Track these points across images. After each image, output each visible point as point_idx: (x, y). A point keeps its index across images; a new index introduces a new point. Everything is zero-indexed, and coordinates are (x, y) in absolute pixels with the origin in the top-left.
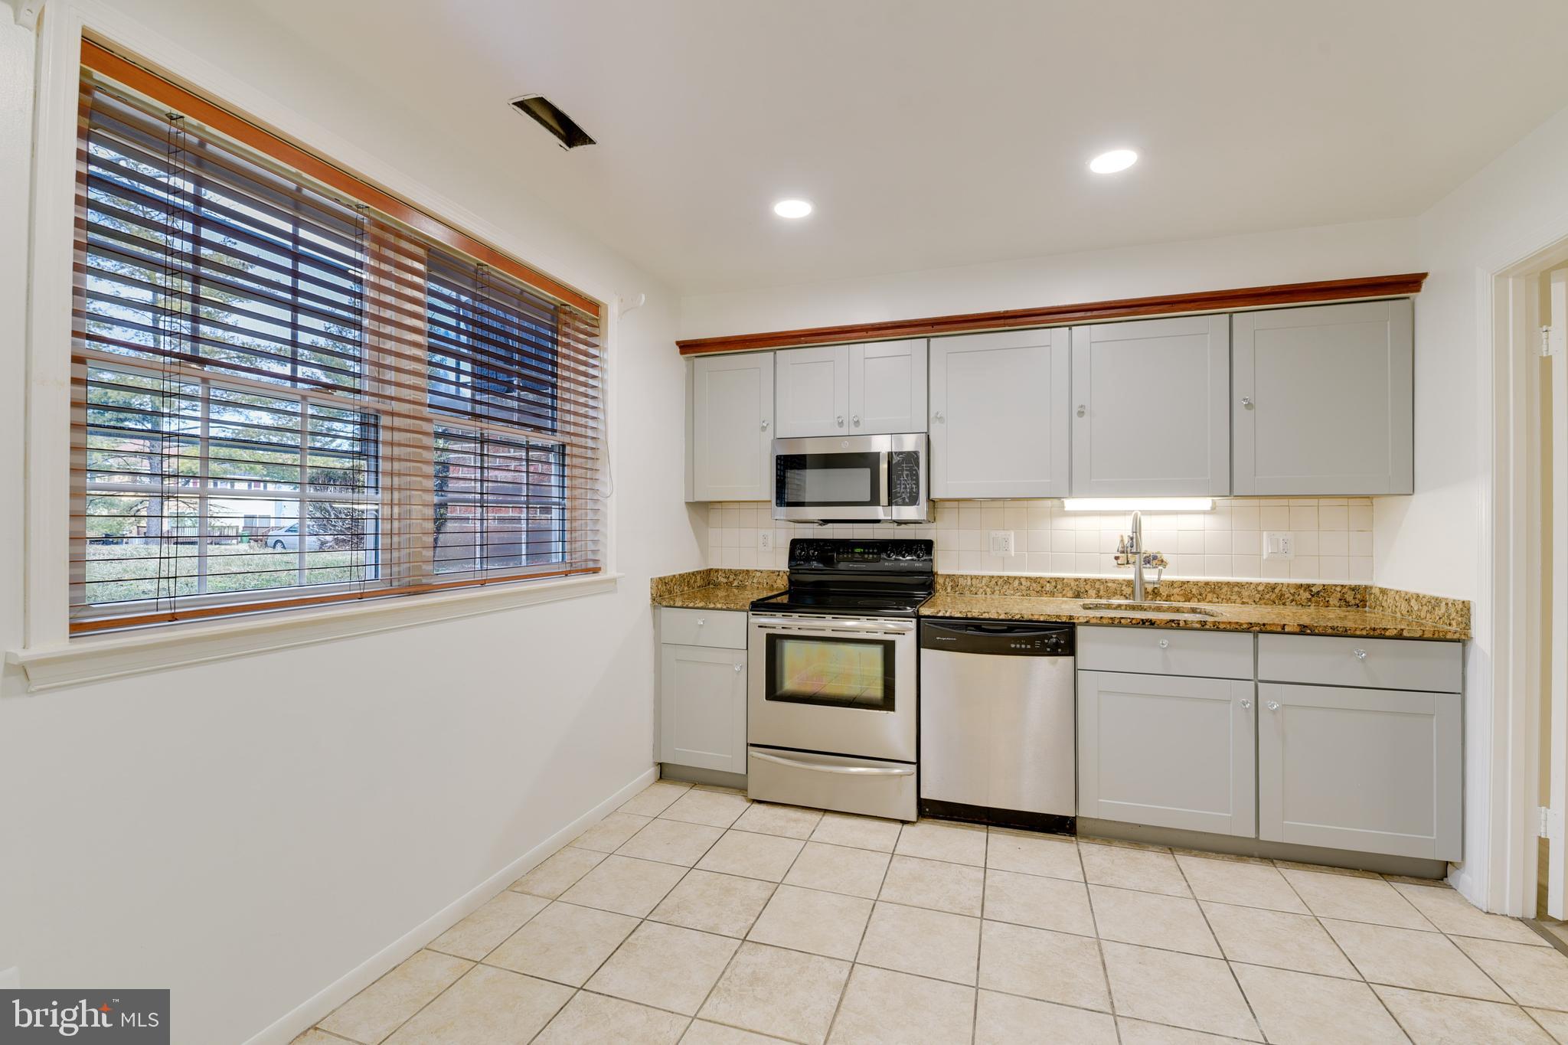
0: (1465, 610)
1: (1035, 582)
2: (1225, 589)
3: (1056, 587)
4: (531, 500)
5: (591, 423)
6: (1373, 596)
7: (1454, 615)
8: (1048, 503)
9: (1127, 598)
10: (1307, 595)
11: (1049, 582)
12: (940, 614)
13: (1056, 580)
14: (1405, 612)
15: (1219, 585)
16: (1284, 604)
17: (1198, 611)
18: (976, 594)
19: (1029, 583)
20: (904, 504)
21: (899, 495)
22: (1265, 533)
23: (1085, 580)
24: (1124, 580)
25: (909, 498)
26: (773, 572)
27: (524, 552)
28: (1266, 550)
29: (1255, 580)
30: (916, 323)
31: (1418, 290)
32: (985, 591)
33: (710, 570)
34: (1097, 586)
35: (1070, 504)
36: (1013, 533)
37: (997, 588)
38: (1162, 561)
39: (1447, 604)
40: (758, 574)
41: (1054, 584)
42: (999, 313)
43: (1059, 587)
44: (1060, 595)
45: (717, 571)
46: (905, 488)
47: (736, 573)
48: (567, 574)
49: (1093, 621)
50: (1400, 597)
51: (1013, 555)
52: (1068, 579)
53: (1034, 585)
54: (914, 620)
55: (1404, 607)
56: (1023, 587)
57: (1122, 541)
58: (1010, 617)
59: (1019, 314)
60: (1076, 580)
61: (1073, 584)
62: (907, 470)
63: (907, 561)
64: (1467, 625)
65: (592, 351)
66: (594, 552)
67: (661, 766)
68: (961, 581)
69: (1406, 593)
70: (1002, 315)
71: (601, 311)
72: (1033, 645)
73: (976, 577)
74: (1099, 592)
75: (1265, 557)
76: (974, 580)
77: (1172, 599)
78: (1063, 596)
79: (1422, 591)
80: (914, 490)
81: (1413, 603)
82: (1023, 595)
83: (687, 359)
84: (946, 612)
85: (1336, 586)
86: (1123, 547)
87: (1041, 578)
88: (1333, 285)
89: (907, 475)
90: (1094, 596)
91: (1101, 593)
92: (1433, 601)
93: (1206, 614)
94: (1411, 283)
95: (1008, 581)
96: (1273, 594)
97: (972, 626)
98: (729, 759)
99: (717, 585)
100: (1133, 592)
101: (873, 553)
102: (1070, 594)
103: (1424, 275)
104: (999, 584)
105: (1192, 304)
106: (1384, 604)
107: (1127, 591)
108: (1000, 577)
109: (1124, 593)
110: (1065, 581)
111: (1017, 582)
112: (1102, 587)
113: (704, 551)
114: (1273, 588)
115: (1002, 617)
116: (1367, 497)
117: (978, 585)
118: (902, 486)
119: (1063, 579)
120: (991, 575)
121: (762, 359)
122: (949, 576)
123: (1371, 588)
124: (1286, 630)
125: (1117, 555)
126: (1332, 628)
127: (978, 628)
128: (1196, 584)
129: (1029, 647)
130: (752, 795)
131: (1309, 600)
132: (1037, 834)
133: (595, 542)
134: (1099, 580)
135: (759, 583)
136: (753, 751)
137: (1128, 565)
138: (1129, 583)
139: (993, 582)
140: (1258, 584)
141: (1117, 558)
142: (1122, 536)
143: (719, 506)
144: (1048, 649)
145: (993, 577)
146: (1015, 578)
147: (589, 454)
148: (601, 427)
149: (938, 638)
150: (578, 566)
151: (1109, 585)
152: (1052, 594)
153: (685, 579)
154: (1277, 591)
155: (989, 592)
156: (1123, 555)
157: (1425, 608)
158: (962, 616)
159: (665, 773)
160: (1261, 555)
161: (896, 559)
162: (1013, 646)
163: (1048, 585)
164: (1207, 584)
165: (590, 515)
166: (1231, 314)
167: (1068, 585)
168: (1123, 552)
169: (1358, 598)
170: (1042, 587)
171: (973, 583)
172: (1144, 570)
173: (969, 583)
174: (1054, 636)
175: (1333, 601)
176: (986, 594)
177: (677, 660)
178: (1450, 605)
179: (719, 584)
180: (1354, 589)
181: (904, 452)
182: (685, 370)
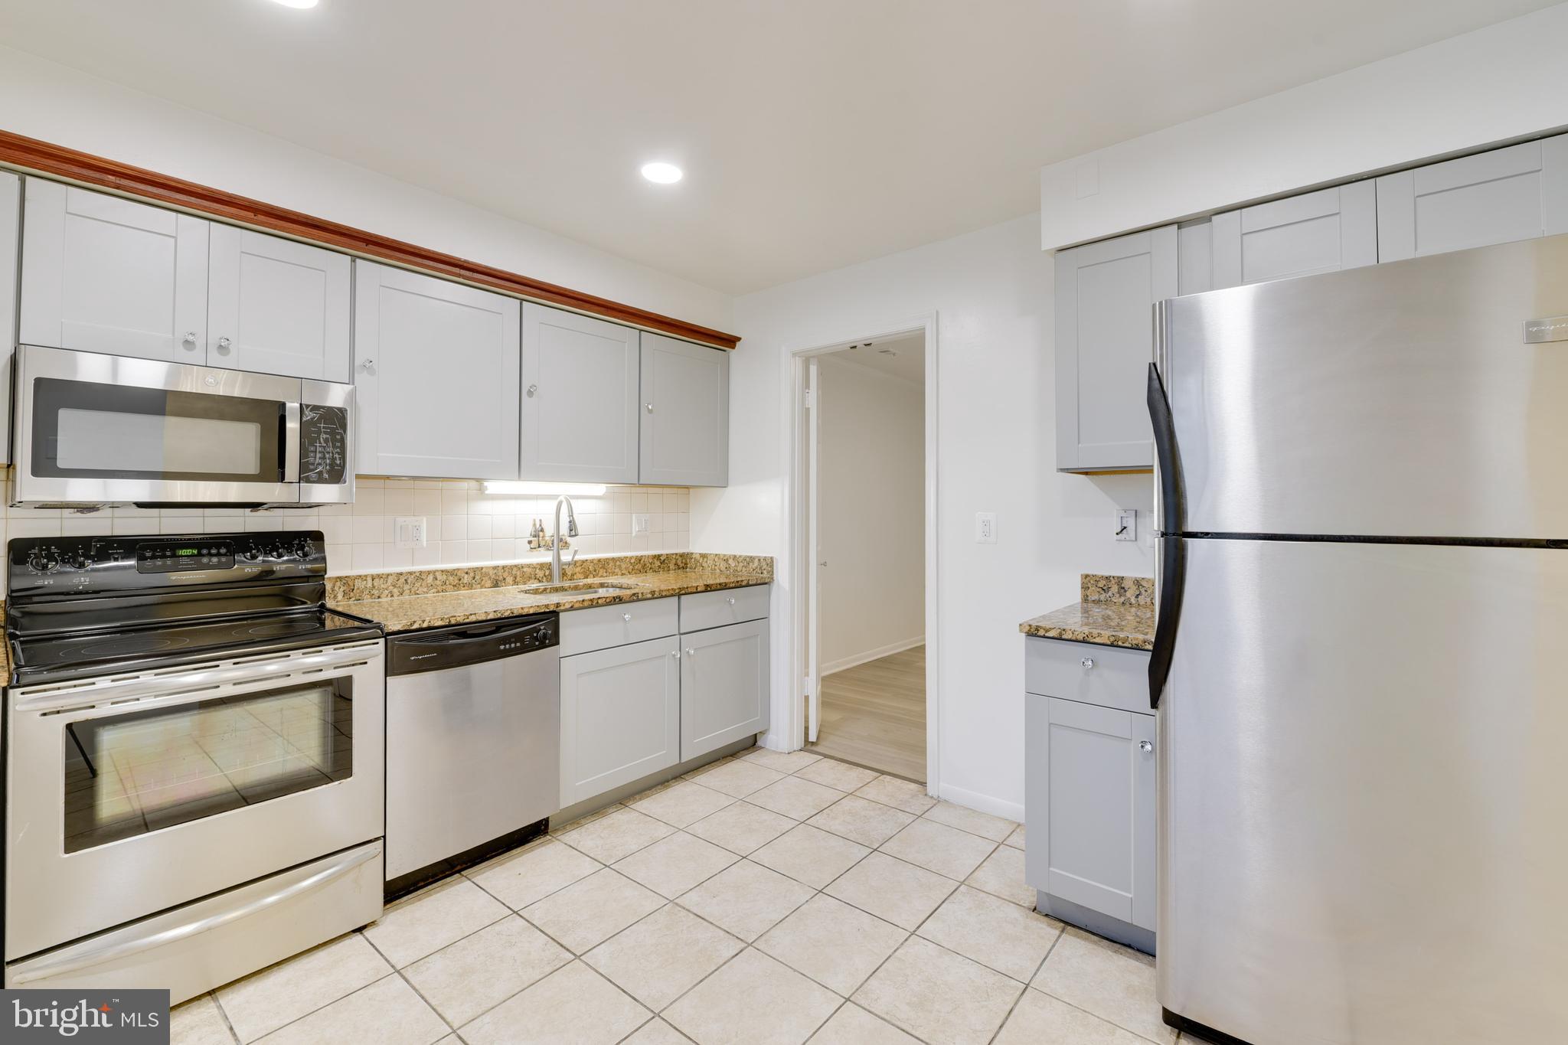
0: (770, 562)
1: (452, 575)
2: (611, 564)
3: (474, 578)
6: (693, 560)
7: (765, 567)
8: (465, 485)
9: (540, 581)
10: (658, 563)
11: (467, 573)
12: (416, 626)
13: (475, 570)
14: (723, 568)
15: (607, 561)
16: (646, 572)
17: (606, 585)
18: (379, 597)
19: (445, 577)
20: (320, 480)
21: (311, 467)
22: (634, 516)
23: (503, 567)
24: (538, 564)
25: (328, 472)
28: (635, 528)
29: (629, 554)
30: (346, 232)
31: (734, 348)
32: (391, 592)
34: (514, 572)
35: (492, 487)
36: (425, 519)
37: (407, 587)
38: (566, 543)
39: (759, 560)
41: (472, 574)
42: (459, 260)
43: (477, 577)
44: (479, 586)
46: (324, 458)
49: (576, 606)
50: (719, 558)
51: (425, 545)
52: (487, 568)
53: (451, 578)
54: (382, 641)
55: (723, 566)
56: (438, 582)
57: (535, 525)
58: (499, 615)
59: (480, 269)
60: (495, 568)
61: (491, 572)
62: (325, 433)
63: (281, 563)
64: (771, 573)
68: (358, 584)
69: (725, 555)
70: (462, 263)
72: (522, 642)
73: (379, 576)
74: (516, 578)
75: (634, 535)
76: (377, 580)
77: (575, 577)
78: (481, 587)
79: (738, 553)
80: (338, 462)
81: (731, 561)
82: (438, 592)
84: (424, 621)
85: (673, 554)
86: (535, 531)
87: (458, 569)
88: (702, 330)
89: (326, 441)
90: (511, 583)
91: (518, 579)
92: (748, 559)
93: (621, 588)
94: (730, 341)
95: (420, 576)
96: (640, 565)
97: (454, 634)
100: (551, 575)
101: (218, 554)
102: (489, 583)
103: (739, 339)
104: (409, 581)
105: (621, 314)
106: (704, 565)
107: (540, 574)
108: (411, 573)
109: (538, 576)
110: (484, 570)
111: (431, 577)
112: (518, 573)
114: (639, 559)
115: (491, 616)
116: (687, 487)
117: (382, 586)
118: (318, 455)
119: (482, 568)
120: (399, 571)
122: (340, 578)
123: (692, 554)
124: (699, 590)
125: (530, 539)
126: (720, 584)
127: (463, 634)
128: (592, 561)
129: (518, 644)
131: (659, 567)
132: (514, 852)
134: (516, 566)
137: (540, 549)
138: (549, 566)
139: (402, 580)
140: (631, 558)
141: (530, 542)
142: (534, 520)
144: (537, 643)
145: (401, 574)
146: (429, 572)
149: (413, 658)
151: (525, 570)
152: (470, 586)
154: (642, 562)
155: (396, 591)
156: (535, 538)
157: (741, 564)
158: (443, 624)
160: (631, 533)
161: (264, 561)
162: (502, 647)
163: (466, 576)
164: (599, 560)
166: (641, 330)
167: (487, 574)
168: (535, 536)
169: (682, 562)
170: (460, 580)
171: (375, 584)
172: (561, 552)
173: (370, 584)
174: (542, 628)
175: (672, 566)
176: (392, 596)
178: (762, 560)
180: (682, 555)
181: (323, 407)
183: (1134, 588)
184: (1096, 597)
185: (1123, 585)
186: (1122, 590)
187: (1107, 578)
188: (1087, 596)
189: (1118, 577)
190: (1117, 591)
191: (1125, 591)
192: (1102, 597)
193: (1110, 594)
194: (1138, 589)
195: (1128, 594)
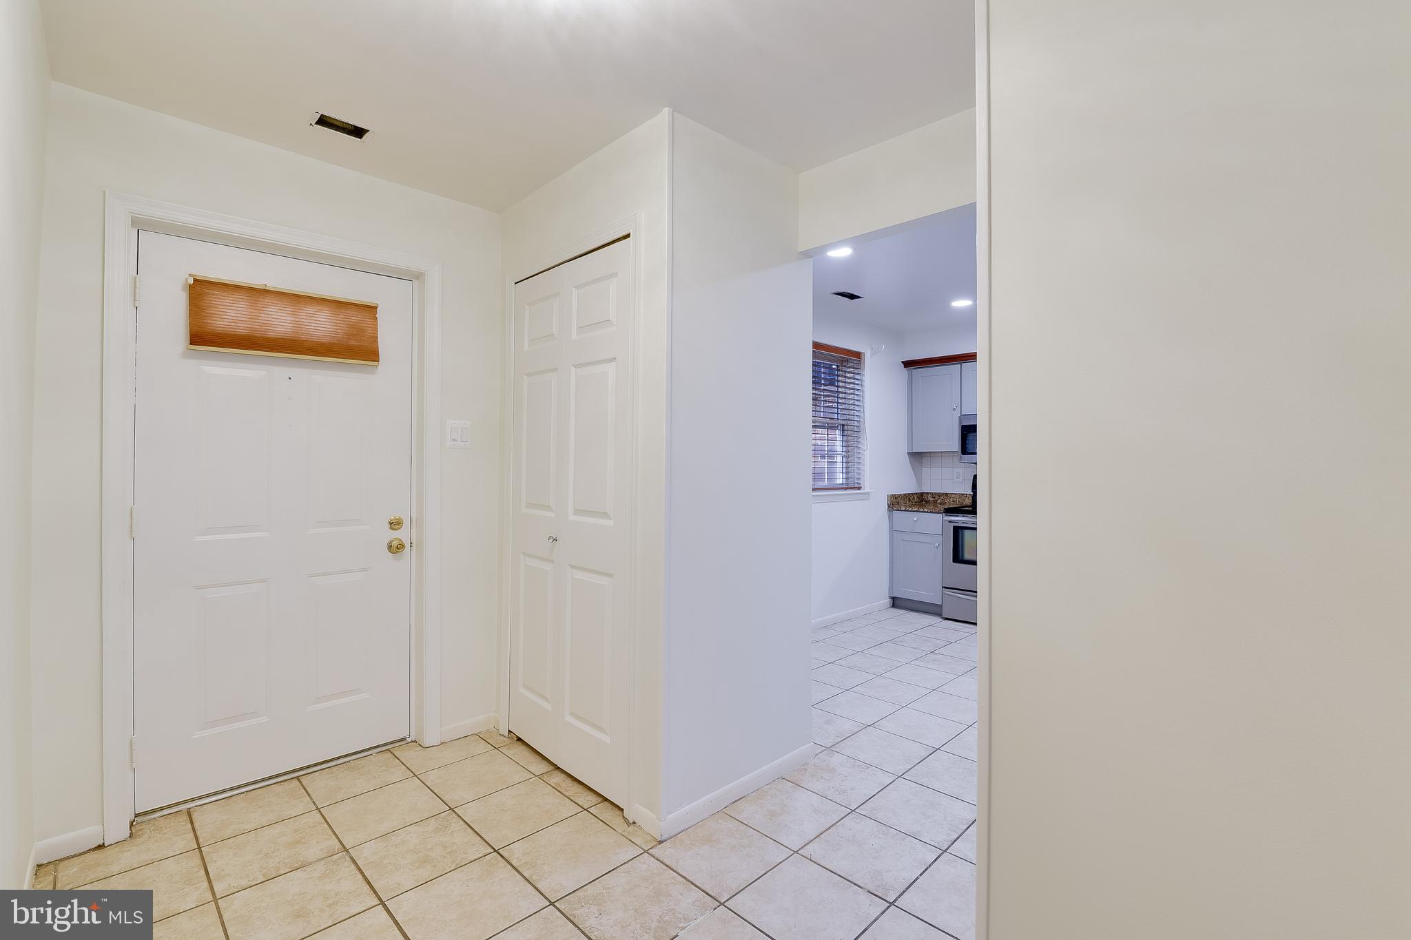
4: (830, 453)
5: (856, 413)
26: (963, 495)
27: (826, 477)
33: (923, 493)
40: (954, 496)
45: (927, 493)
47: (939, 495)
48: (845, 489)
65: (857, 377)
66: (858, 479)
67: (893, 599)
71: (862, 356)
83: (908, 370)
98: (931, 595)
99: (927, 502)
113: (919, 481)
121: (954, 368)
130: (944, 616)
133: (859, 474)
135: (954, 501)
136: (947, 592)
143: (928, 454)
147: (856, 429)
148: (862, 415)
150: (850, 486)
153: (908, 498)
159: (896, 603)
165: (856, 460)
177: (903, 540)
179: (929, 502)
182: (907, 377)
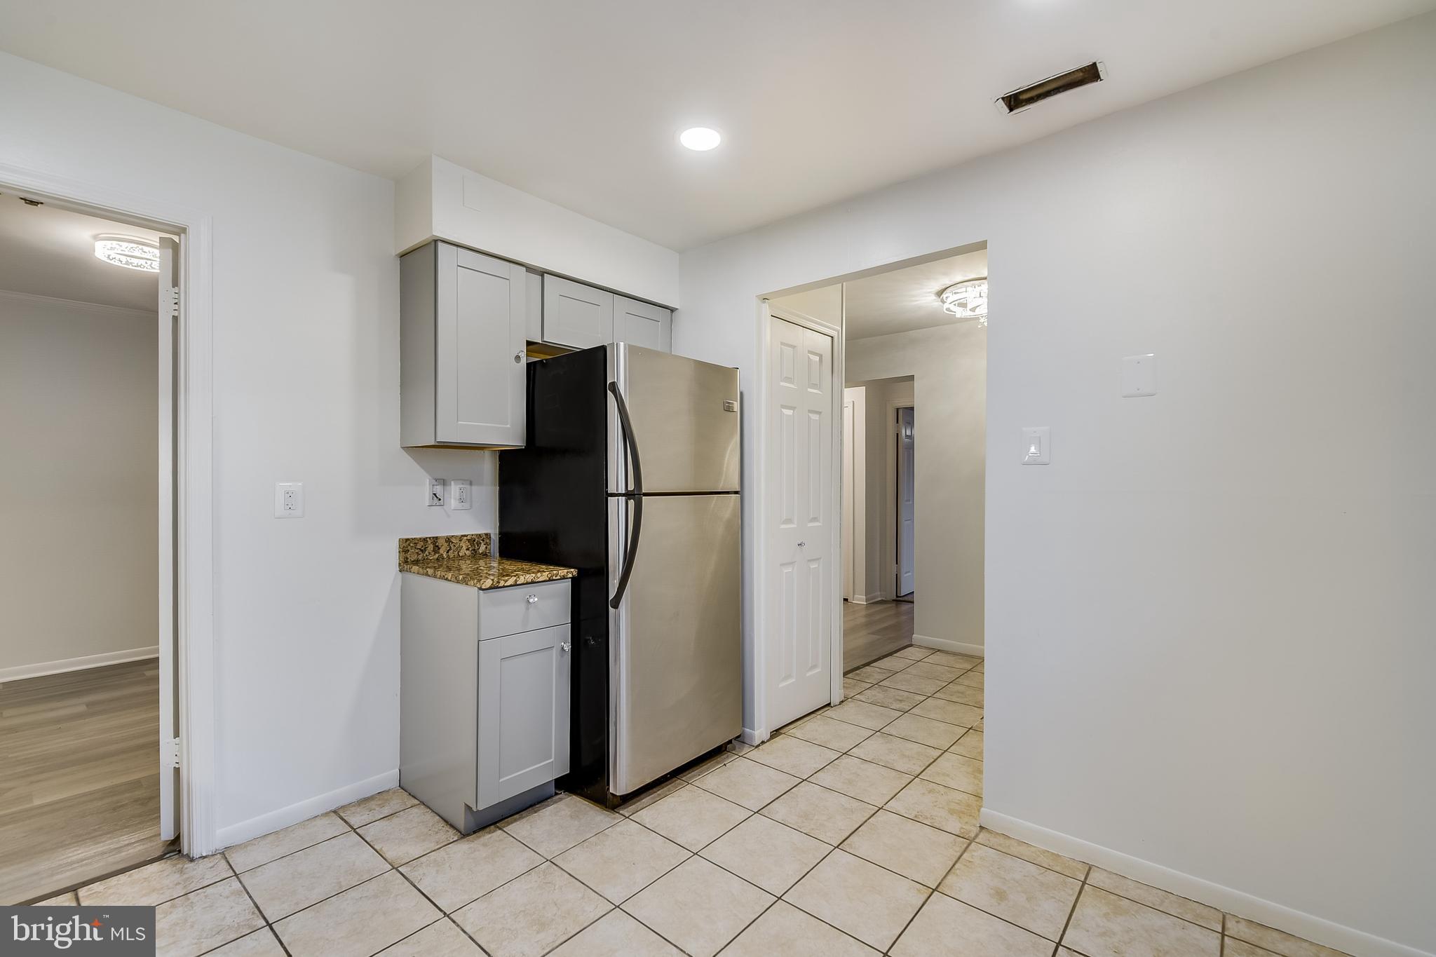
183: (446, 544)
184: (414, 557)
185: (437, 544)
186: (437, 549)
187: (425, 540)
188: (407, 558)
189: (433, 538)
190: (432, 549)
191: (439, 549)
192: (420, 557)
193: (427, 553)
194: (449, 545)
195: (441, 551)
